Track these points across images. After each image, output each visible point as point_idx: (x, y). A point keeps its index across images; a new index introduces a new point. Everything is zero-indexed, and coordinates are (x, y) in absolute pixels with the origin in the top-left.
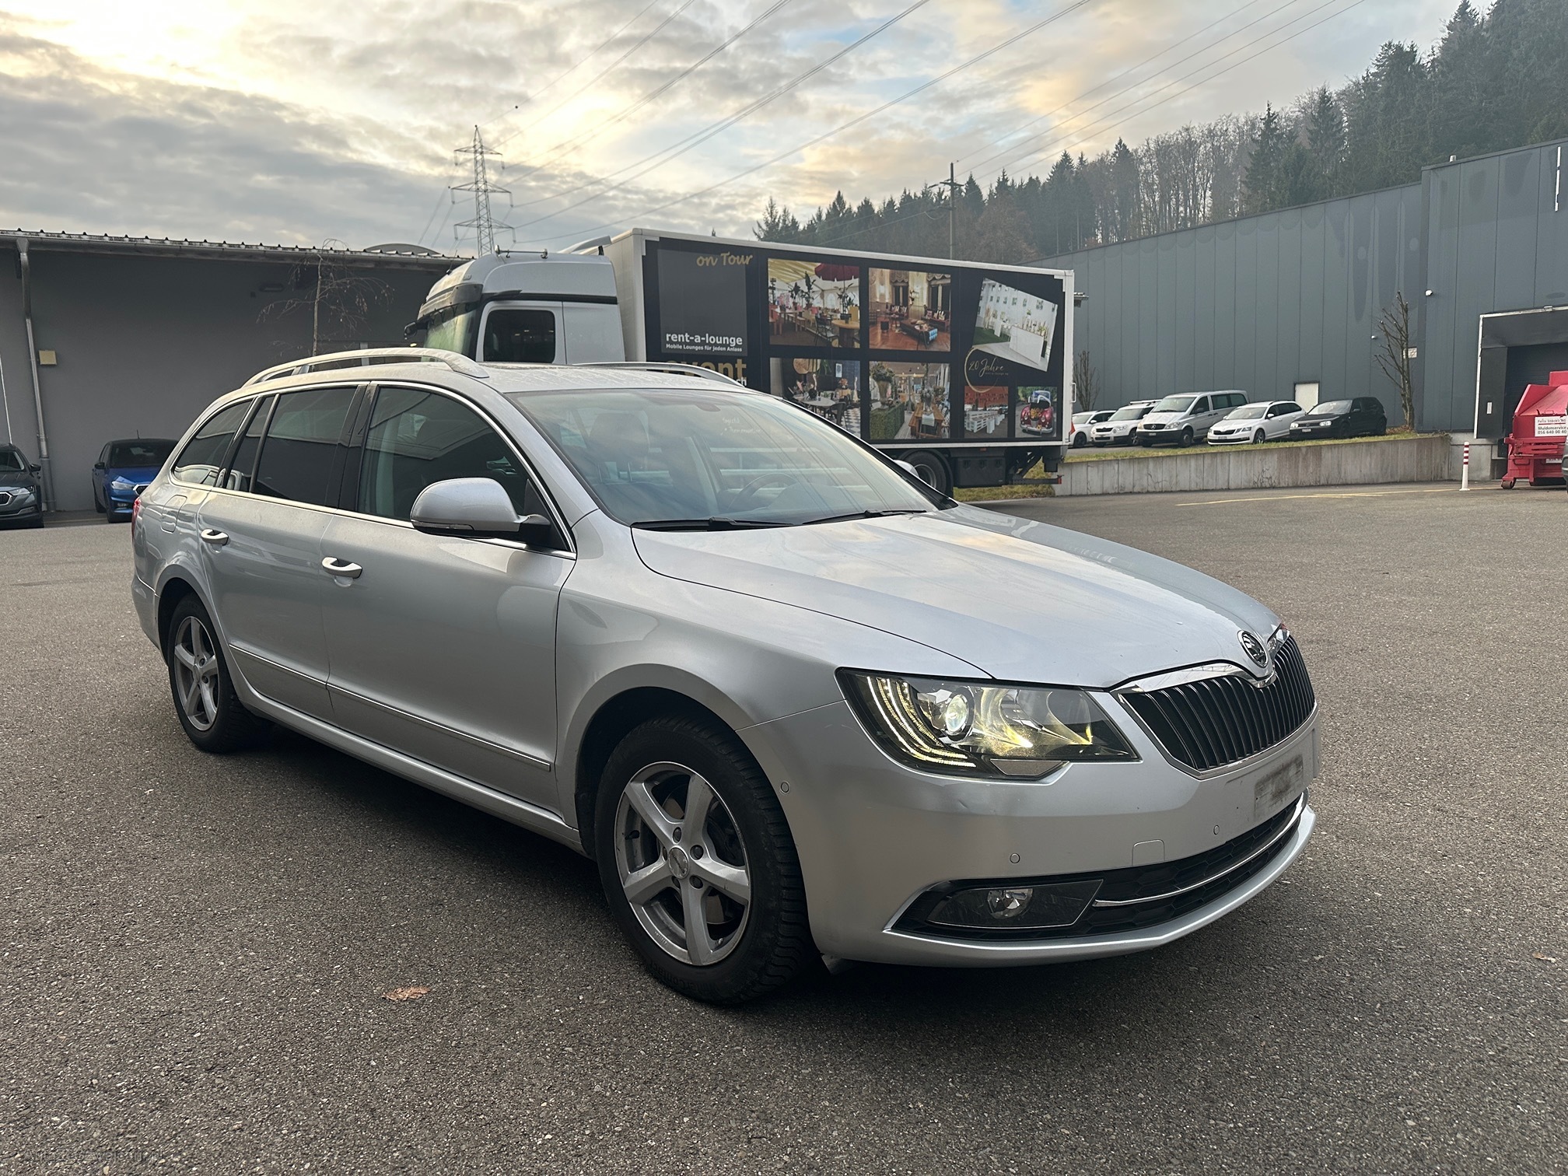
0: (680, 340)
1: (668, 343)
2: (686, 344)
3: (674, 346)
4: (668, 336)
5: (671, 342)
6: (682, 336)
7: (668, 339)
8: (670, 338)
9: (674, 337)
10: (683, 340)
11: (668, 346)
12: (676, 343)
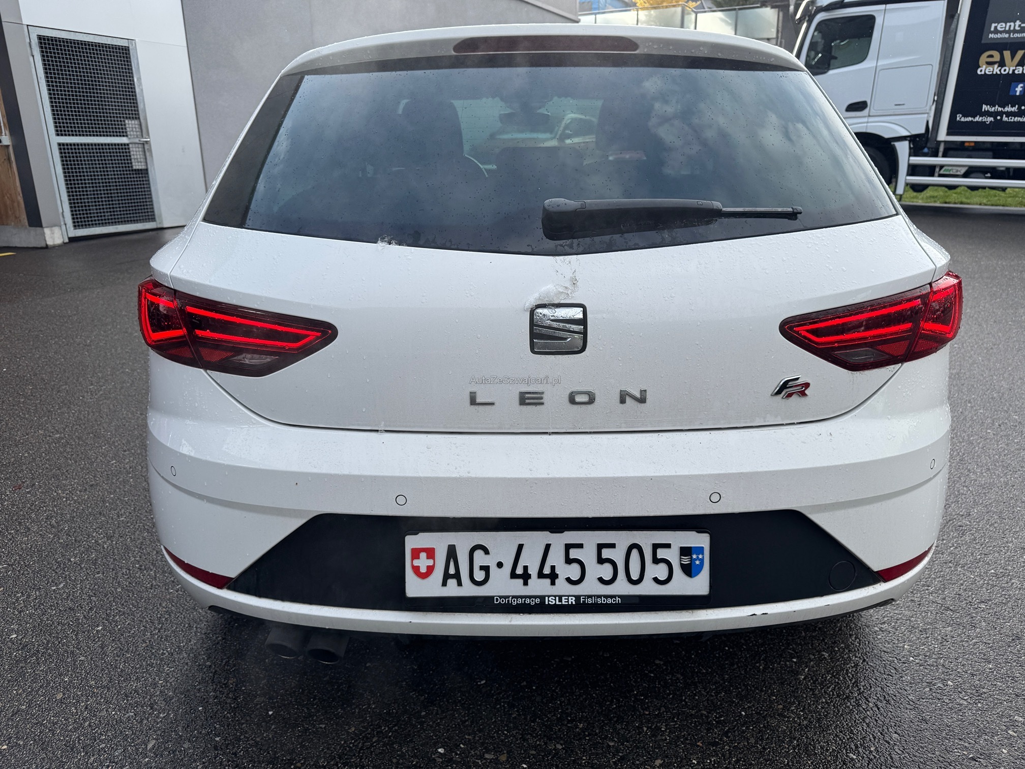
0: (1007, 29)
1: (992, 32)
2: (1015, 31)
3: (999, 36)
4: (993, 25)
5: (996, 31)
6: (1012, 24)
7: (992, 29)
8: (996, 27)
9: (1001, 26)
10: (1012, 28)
11: (991, 36)
12: (1001, 32)
